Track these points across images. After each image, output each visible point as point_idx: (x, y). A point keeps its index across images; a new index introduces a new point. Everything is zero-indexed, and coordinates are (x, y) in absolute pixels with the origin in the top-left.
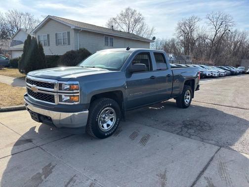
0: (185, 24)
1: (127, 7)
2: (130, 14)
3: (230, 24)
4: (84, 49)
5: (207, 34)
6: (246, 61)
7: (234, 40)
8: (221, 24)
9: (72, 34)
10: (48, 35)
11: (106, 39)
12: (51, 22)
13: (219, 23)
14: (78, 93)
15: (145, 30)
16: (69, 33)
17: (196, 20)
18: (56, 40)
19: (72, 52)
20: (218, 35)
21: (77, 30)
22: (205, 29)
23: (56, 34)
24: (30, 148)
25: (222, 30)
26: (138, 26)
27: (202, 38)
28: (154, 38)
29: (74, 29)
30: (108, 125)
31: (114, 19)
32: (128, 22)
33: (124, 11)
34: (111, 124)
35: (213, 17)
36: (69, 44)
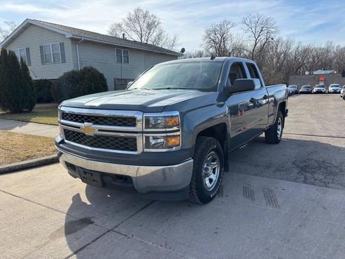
0: (215, 31)
1: (136, 8)
2: (141, 17)
3: (273, 30)
4: (92, 68)
5: (245, 43)
6: (295, 78)
7: (276, 51)
8: (262, 31)
9: (68, 46)
10: (28, 50)
11: (119, 52)
12: (31, 29)
13: (259, 29)
14: (178, 131)
15: (164, 40)
16: (62, 45)
17: (229, 26)
18: (42, 57)
19: (73, 72)
20: (258, 45)
21: (75, 40)
22: (242, 38)
23: (41, 47)
24: (98, 235)
25: (263, 38)
26: (154, 35)
27: (238, 49)
28: (183, 50)
29: (71, 38)
30: (211, 181)
31: (119, 26)
32: (139, 29)
33: (133, 13)
34: (214, 177)
35: (251, 22)
36: (64, 61)
